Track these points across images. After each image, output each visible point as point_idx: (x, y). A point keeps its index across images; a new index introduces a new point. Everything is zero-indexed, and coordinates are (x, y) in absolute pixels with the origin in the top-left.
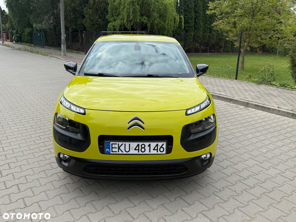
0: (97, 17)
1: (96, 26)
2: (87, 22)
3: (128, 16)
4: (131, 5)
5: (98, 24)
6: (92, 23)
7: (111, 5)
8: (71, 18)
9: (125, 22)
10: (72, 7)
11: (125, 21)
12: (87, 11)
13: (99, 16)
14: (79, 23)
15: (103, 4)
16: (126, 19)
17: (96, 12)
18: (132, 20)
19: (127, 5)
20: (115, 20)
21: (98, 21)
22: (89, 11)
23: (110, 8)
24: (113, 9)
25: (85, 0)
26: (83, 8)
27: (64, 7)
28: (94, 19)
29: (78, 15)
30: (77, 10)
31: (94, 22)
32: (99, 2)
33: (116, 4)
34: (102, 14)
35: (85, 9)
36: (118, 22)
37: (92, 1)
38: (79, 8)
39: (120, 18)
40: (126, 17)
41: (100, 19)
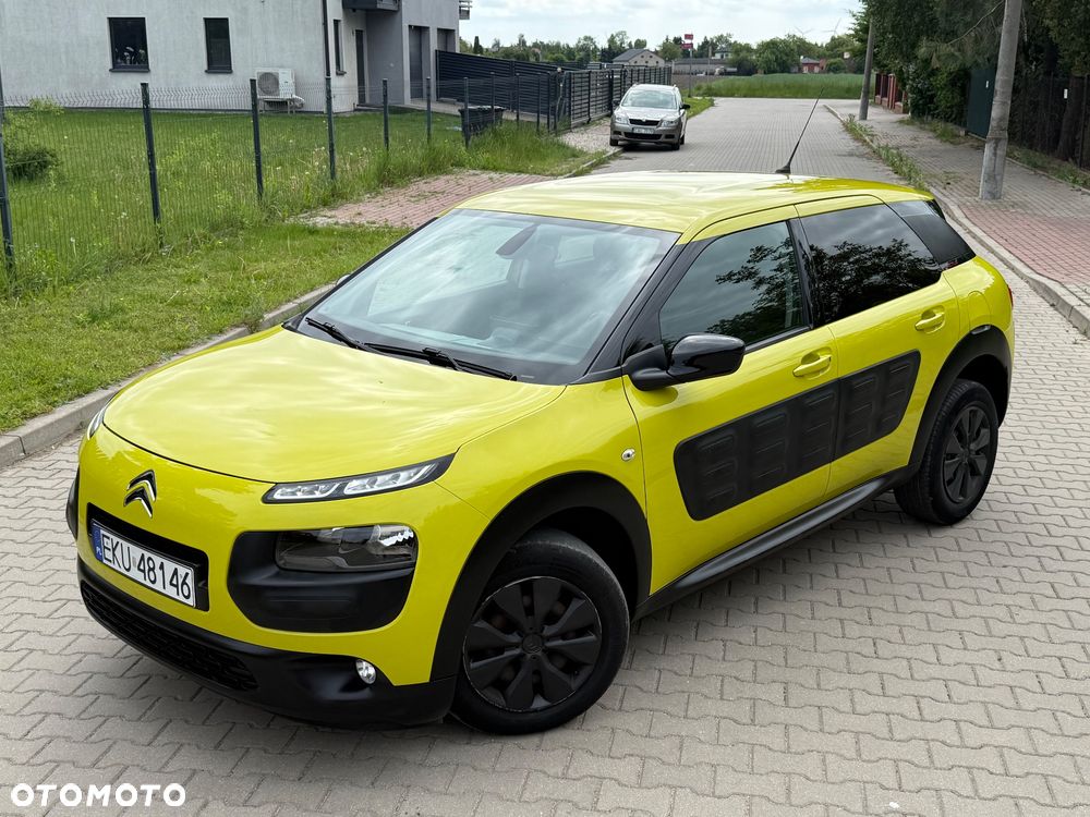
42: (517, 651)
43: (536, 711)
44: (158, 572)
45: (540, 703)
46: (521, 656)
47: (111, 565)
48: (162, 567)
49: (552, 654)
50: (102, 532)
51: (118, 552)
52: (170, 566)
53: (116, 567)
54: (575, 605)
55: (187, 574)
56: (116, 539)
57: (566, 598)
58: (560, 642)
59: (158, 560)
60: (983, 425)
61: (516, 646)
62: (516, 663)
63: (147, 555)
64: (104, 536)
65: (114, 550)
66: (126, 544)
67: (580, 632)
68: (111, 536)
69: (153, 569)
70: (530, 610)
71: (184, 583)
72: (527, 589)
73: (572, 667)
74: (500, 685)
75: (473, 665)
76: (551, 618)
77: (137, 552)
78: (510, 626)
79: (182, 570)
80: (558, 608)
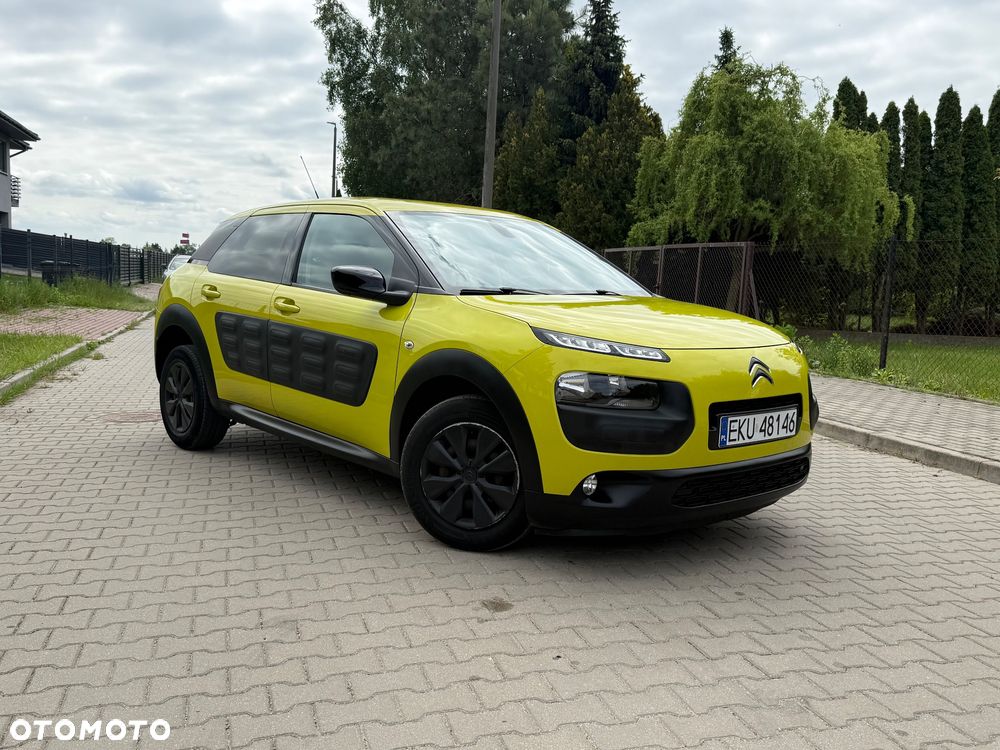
0: (600, 206)
1: (591, 236)
2: (563, 223)
3: (702, 200)
4: (713, 164)
5: (598, 230)
6: (579, 226)
7: (646, 165)
9: (687, 219)
10: (523, 178)
11: (689, 216)
12: (570, 189)
13: (605, 204)
15: (621, 165)
16: (692, 211)
17: (595, 191)
18: (714, 212)
19: (702, 162)
20: (654, 215)
21: (599, 220)
22: (575, 188)
23: (643, 177)
24: (653, 180)
25: (568, 157)
26: (557, 181)
27: (499, 178)
28: (587, 213)
29: (539, 202)
30: (539, 187)
31: (586, 223)
32: (609, 160)
33: (664, 161)
34: (616, 196)
35: (562, 183)
36: (666, 219)
37: (587, 157)
38: (545, 182)
39: (672, 207)
40: (694, 204)
41: (608, 212)
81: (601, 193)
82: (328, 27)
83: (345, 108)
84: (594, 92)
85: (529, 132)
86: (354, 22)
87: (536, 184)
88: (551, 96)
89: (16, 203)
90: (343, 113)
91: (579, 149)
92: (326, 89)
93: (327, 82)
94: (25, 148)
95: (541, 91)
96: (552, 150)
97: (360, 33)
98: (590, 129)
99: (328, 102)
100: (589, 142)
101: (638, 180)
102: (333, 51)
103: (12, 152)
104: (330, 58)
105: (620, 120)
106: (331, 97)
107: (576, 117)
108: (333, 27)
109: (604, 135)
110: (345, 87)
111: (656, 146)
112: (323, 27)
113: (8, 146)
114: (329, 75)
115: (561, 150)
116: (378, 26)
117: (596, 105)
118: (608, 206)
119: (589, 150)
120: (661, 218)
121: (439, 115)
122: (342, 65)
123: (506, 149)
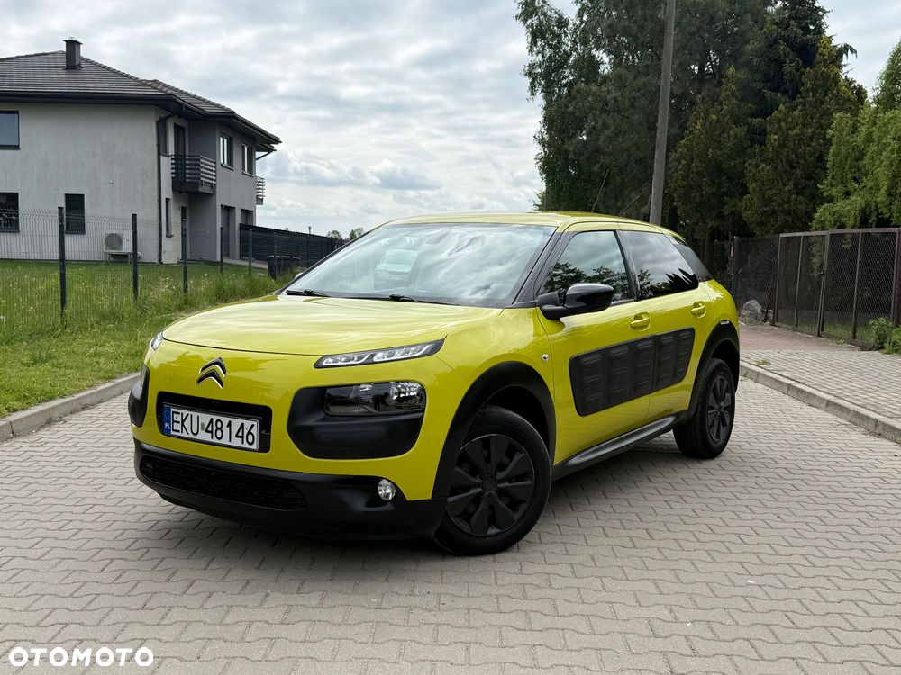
0: (790, 187)
1: (779, 219)
2: (749, 208)
3: (896, 178)
5: (788, 213)
6: (767, 209)
7: (839, 144)
8: (701, 196)
9: (879, 200)
10: (710, 161)
11: (881, 197)
12: (758, 170)
13: (796, 186)
14: (726, 210)
15: (814, 144)
16: (883, 191)
17: (786, 171)
19: (894, 139)
20: (847, 194)
21: (790, 201)
22: (763, 169)
23: (836, 155)
24: (846, 158)
25: (758, 136)
26: (745, 162)
27: (683, 162)
28: (775, 195)
29: (726, 185)
30: (725, 169)
31: (775, 206)
32: (800, 138)
33: (859, 140)
34: (809, 177)
35: (749, 164)
36: (857, 200)
37: (776, 137)
38: (733, 164)
39: (864, 187)
40: (885, 183)
41: (798, 193)
42: (479, 490)
43: (490, 536)
44: (225, 429)
45: (493, 531)
46: (481, 493)
47: (180, 434)
48: (229, 425)
49: (501, 492)
50: (173, 410)
51: (187, 423)
52: (236, 423)
53: (184, 434)
54: (518, 457)
55: (253, 425)
56: (185, 413)
57: (511, 452)
58: (507, 484)
59: (225, 420)
60: (727, 391)
61: (478, 485)
62: (477, 500)
63: (215, 418)
64: (174, 412)
65: (183, 421)
66: (195, 414)
67: (520, 478)
68: (180, 411)
69: (220, 429)
70: (488, 460)
71: (249, 432)
72: (486, 444)
73: (514, 504)
74: (466, 516)
75: (450, 499)
76: (501, 467)
77: (205, 418)
78: (474, 471)
79: (248, 424)
80: (506, 460)
81: (792, 174)
82: (529, 21)
83: (545, 98)
84: (787, 68)
85: (717, 113)
86: (556, 13)
87: (723, 166)
88: (743, 75)
89: (260, 201)
90: (543, 103)
91: (769, 128)
92: (528, 81)
93: (529, 74)
94: (270, 150)
95: (731, 70)
96: (741, 131)
97: (562, 23)
98: (782, 107)
99: (529, 94)
100: (779, 121)
101: (830, 158)
102: (534, 43)
103: (258, 154)
104: (531, 51)
105: (814, 96)
106: (532, 88)
107: (768, 94)
108: (534, 20)
109: (796, 113)
110: (545, 77)
111: (850, 122)
112: (525, 21)
113: (254, 149)
114: (532, 66)
115: (751, 130)
116: (580, 15)
117: (791, 81)
118: (800, 187)
119: (780, 128)
120: (852, 198)
121: (627, 101)
122: (543, 57)
123: (691, 132)
